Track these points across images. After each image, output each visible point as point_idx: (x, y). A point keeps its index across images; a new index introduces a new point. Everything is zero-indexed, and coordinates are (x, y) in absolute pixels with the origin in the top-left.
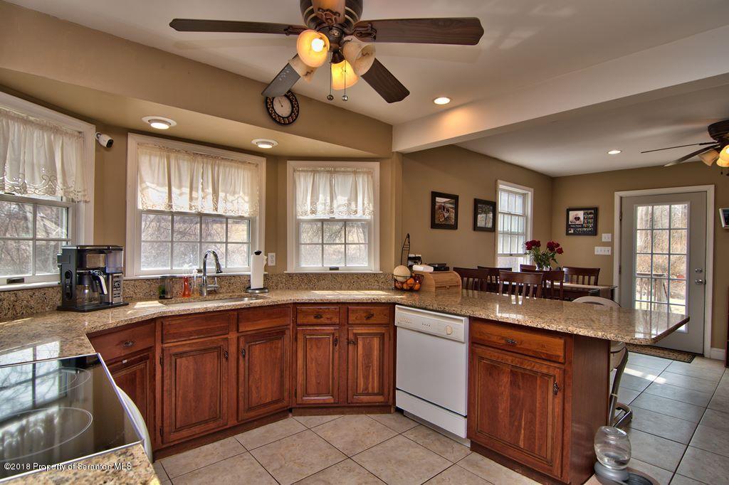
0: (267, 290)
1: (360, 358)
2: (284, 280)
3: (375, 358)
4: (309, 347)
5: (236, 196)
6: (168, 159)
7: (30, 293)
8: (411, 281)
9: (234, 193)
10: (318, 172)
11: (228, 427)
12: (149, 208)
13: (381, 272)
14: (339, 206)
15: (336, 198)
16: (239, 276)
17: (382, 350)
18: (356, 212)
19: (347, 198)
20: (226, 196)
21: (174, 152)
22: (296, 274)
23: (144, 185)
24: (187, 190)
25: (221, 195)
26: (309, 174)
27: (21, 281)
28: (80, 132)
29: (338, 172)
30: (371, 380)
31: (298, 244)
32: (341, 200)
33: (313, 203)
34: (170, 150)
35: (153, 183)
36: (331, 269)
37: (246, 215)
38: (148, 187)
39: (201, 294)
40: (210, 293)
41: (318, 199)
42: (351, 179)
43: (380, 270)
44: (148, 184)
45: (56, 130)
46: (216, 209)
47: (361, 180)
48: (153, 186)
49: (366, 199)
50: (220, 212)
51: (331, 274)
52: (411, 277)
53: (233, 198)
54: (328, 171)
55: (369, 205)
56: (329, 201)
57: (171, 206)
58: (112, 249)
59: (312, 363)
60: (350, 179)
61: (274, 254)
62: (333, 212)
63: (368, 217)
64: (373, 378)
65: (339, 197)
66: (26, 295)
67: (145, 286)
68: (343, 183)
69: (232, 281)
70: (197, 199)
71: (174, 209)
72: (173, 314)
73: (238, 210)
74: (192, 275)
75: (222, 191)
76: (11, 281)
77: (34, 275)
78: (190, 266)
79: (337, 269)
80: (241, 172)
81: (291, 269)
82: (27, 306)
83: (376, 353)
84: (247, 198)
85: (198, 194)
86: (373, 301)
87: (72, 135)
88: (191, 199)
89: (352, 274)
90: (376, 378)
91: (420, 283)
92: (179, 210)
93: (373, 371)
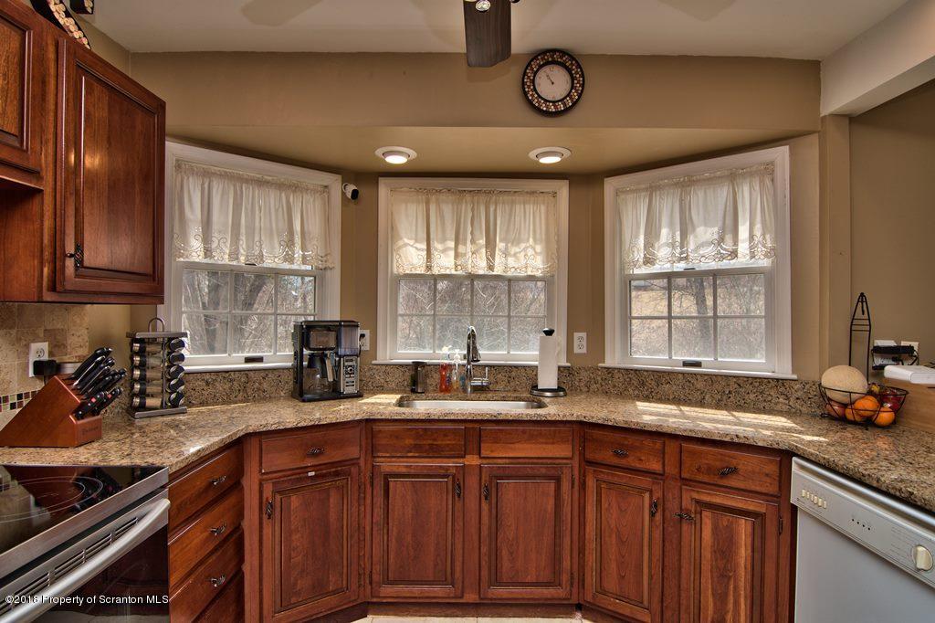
0: (562, 393)
1: (707, 554)
2: (599, 378)
3: (742, 562)
4: (605, 505)
5: (523, 246)
6: (428, 203)
7: (263, 374)
8: (869, 404)
9: (517, 242)
10: (659, 188)
11: (461, 601)
12: (407, 272)
13: (795, 377)
14: (698, 248)
15: (694, 230)
16: (524, 367)
17: (758, 549)
18: (734, 254)
19: (716, 229)
20: (506, 248)
21: (434, 194)
22: (619, 369)
23: (400, 243)
24: (452, 244)
25: (500, 245)
26: (643, 194)
27: (260, 360)
28: (326, 187)
29: (698, 181)
30: (731, 606)
31: (627, 318)
32: (705, 232)
33: (649, 245)
34: (429, 192)
35: (411, 239)
36: (686, 364)
37: (539, 274)
38: (406, 245)
39: (465, 390)
40: (476, 389)
41: (658, 236)
42: (725, 189)
43: (793, 373)
44: (406, 241)
45: (295, 188)
46: (491, 268)
47: (746, 189)
48: (412, 242)
49: (758, 227)
50: (498, 271)
51: (683, 374)
52: (870, 393)
53: (518, 250)
54: (676, 184)
55: (764, 238)
56: (678, 239)
57: (429, 268)
58: (344, 326)
59: (610, 537)
60: (723, 193)
61: (584, 335)
62: (686, 258)
63: (764, 262)
64: (736, 603)
65: (700, 230)
66: (258, 376)
67: (398, 373)
68: (709, 201)
69: (513, 374)
70: (465, 255)
71: (436, 271)
72: (383, 417)
73: (526, 267)
74: (453, 362)
75: (501, 241)
76: (248, 360)
77: (275, 354)
78: (449, 349)
79: (698, 364)
80: (530, 208)
81: (613, 360)
82: (259, 389)
83: (743, 553)
84: (539, 248)
85: (467, 248)
86: (736, 440)
87: (315, 191)
88: (457, 255)
89: (727, 377)
90: (743, 606)
91: (895, 410)
92: (443, 272)
93: (736, 588)
